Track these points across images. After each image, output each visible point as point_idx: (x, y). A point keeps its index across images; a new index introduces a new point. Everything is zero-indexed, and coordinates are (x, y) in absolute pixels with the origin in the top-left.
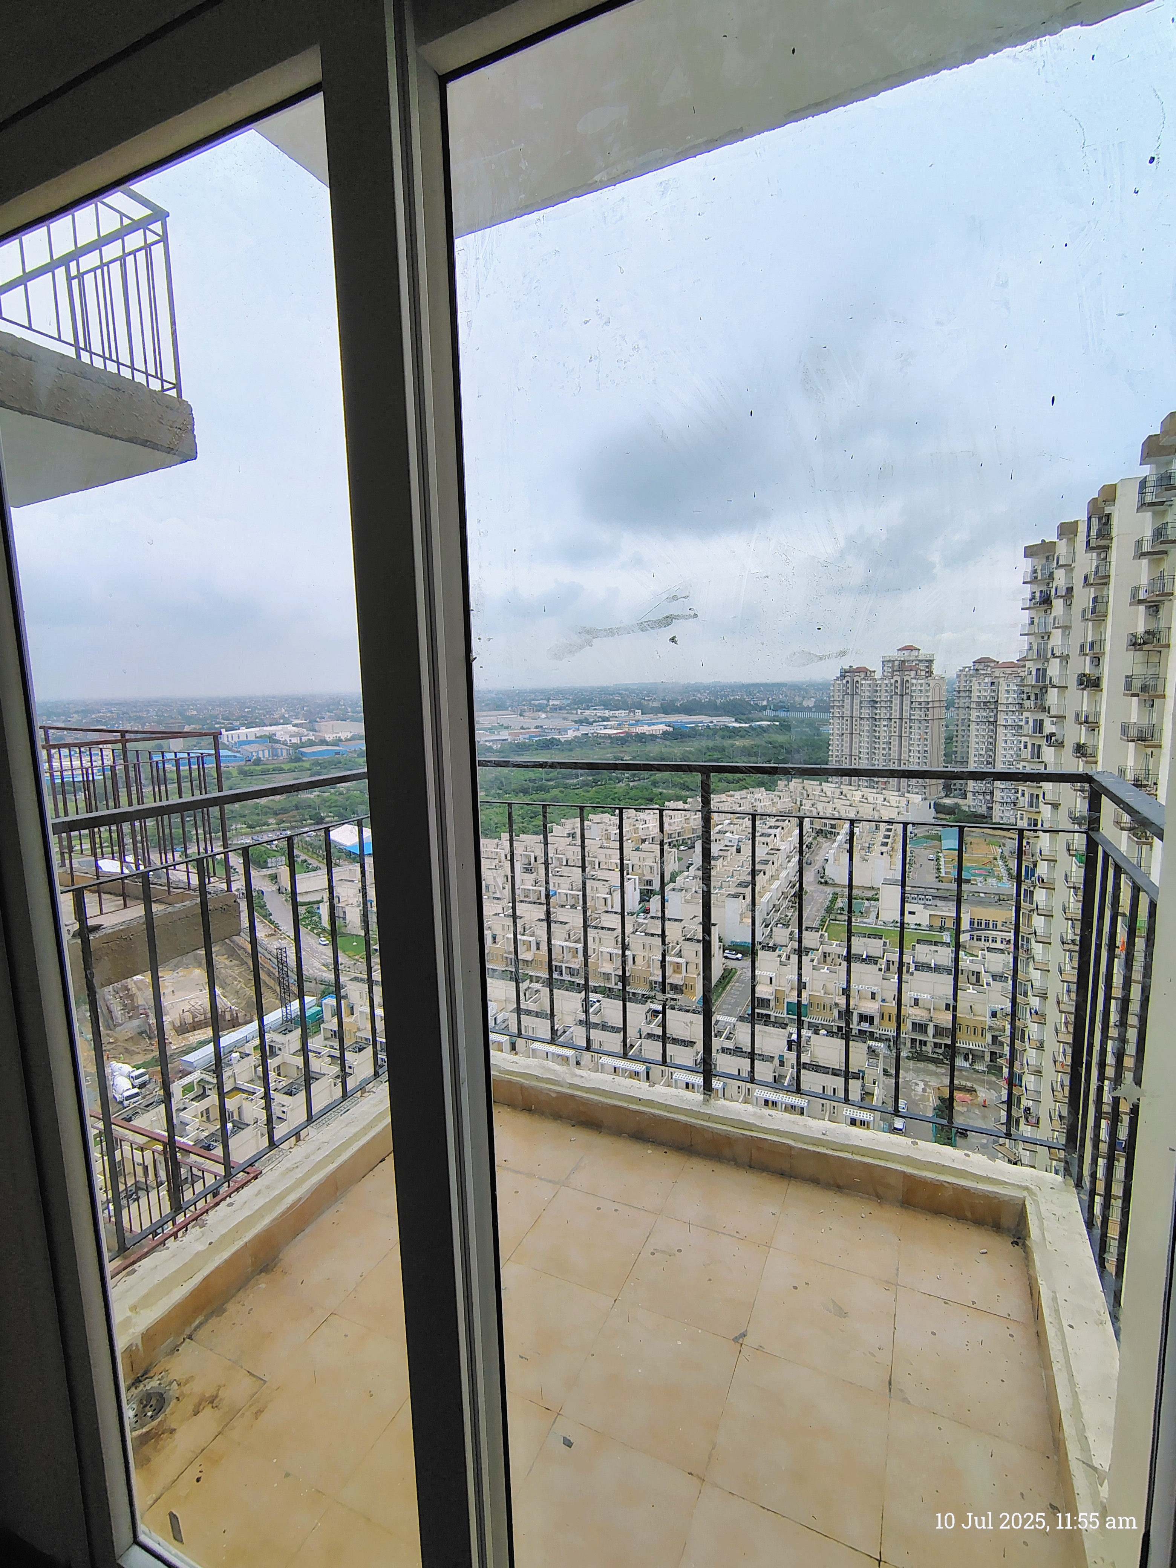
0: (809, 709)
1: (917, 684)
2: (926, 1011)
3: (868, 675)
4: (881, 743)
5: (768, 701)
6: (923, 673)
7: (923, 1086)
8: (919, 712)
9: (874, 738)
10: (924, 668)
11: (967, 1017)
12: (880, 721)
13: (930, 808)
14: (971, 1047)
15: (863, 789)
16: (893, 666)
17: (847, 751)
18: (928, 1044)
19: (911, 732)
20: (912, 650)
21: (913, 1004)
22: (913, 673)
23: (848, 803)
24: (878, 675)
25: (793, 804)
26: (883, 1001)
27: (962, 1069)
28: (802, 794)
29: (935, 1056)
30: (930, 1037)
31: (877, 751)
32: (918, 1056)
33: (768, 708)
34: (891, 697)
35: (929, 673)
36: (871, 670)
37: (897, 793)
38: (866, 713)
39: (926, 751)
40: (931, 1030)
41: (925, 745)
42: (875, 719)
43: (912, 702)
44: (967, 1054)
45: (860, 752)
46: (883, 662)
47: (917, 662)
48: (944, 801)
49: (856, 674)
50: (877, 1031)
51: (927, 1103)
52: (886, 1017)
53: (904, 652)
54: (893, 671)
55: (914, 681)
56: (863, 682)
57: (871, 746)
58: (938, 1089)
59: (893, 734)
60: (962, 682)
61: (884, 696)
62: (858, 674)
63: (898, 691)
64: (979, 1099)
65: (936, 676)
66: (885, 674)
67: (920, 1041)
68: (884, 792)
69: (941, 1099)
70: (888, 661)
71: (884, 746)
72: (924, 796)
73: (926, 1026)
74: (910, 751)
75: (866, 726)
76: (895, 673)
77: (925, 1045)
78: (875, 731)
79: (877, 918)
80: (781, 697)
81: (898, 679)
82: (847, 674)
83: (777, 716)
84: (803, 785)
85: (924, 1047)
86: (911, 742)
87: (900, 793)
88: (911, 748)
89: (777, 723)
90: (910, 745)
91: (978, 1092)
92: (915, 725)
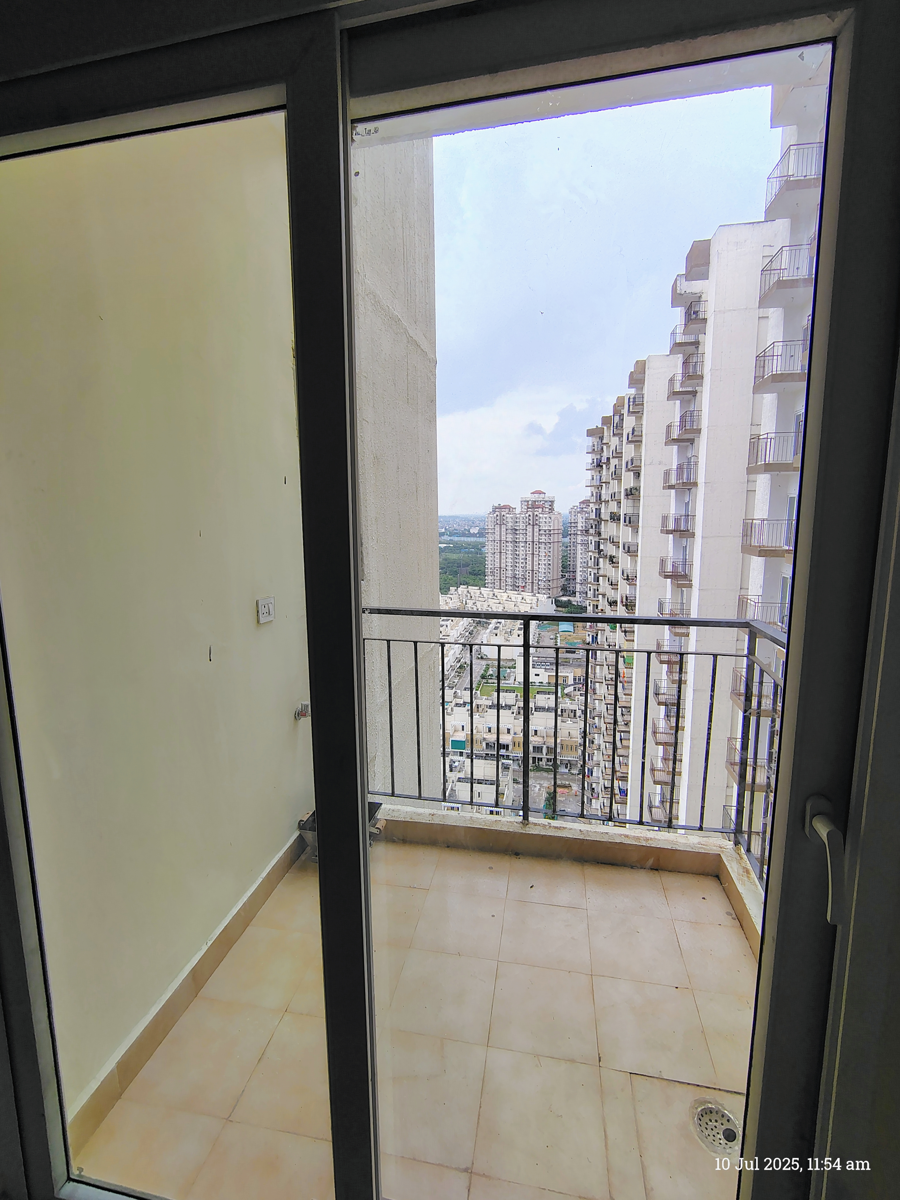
0: (474, 535)
1: (543, 518)
2: (541, 738)
3: (511, 511)
4: (520, 559)
5: (446, 529)
6: (547, 510)
7: (539, 787)
8: (544, 537)
9: (516, 556)
10: (548, 507)
11: (567, 739)
12: (519, 543)
13: (552, 604)
14: (569, 759)
15: (508, 591)
16: (528, 504)
17: (497, 565)
18: (543, 760)
19: (540, 551)
20: (540, 494)
21: (533, 734)
22: (540, 510)
23: (498, 601)
24: (518, 511)
25: (460, 604)
26: (515, 734)
27: (563, 774)
28: (467, 596)
29: (547, 767)
30: (544, 756)
31: (517, 565)
32: (538, 769)
33: (446, 534)
34: (526, 526)
35: (552, 510)
36: (513, 507)
37: (530, 594)
38: (510, 537)
39: (549, 564)
40: (544, 751)
41: (549, 560)
42: (516, 542)
43: (540, 530)
44: (567, 764)
45: (506, 566)
46: (521, 501)
47: (544, 502)
48: (562, 599)
49: (503, 510)
50: (511, 754)
51: (541, 798)
52: (517, 745)
53: (535, 495)
54: (528, 508)
55: (541, 516)
56: (508, 516)
57: (514, 561)
58: (548, 788)
59: (528, 552)
60: (573, 516)
61: (521, 526)
62: (504, 510)
63: (531, 522)
64: (573, 791)
65: (556, 512)
66: (523, 510)
67: (538, 758)
68: (522, 593)
69: (549, 794)
70: (524, 501)
71: (523, 561)
72: (548, 595)
73: (542, 748)
74: (539, 564)
75: (510, 546)
76: (529, 510)
77: (541, 761)
78: (516, 550)
79: (515, 680)
80: (455, 526)
81: (531, 513)
82: (497, 510)
83: (452, 540)
84: (467, 589)
85: (540, 762)
86: (540, 558)
87: (533, 594)
88: (539, 562)
89: (452, 546)
90: (539, 560)
91: (573, 787)
92: (543, 546)
